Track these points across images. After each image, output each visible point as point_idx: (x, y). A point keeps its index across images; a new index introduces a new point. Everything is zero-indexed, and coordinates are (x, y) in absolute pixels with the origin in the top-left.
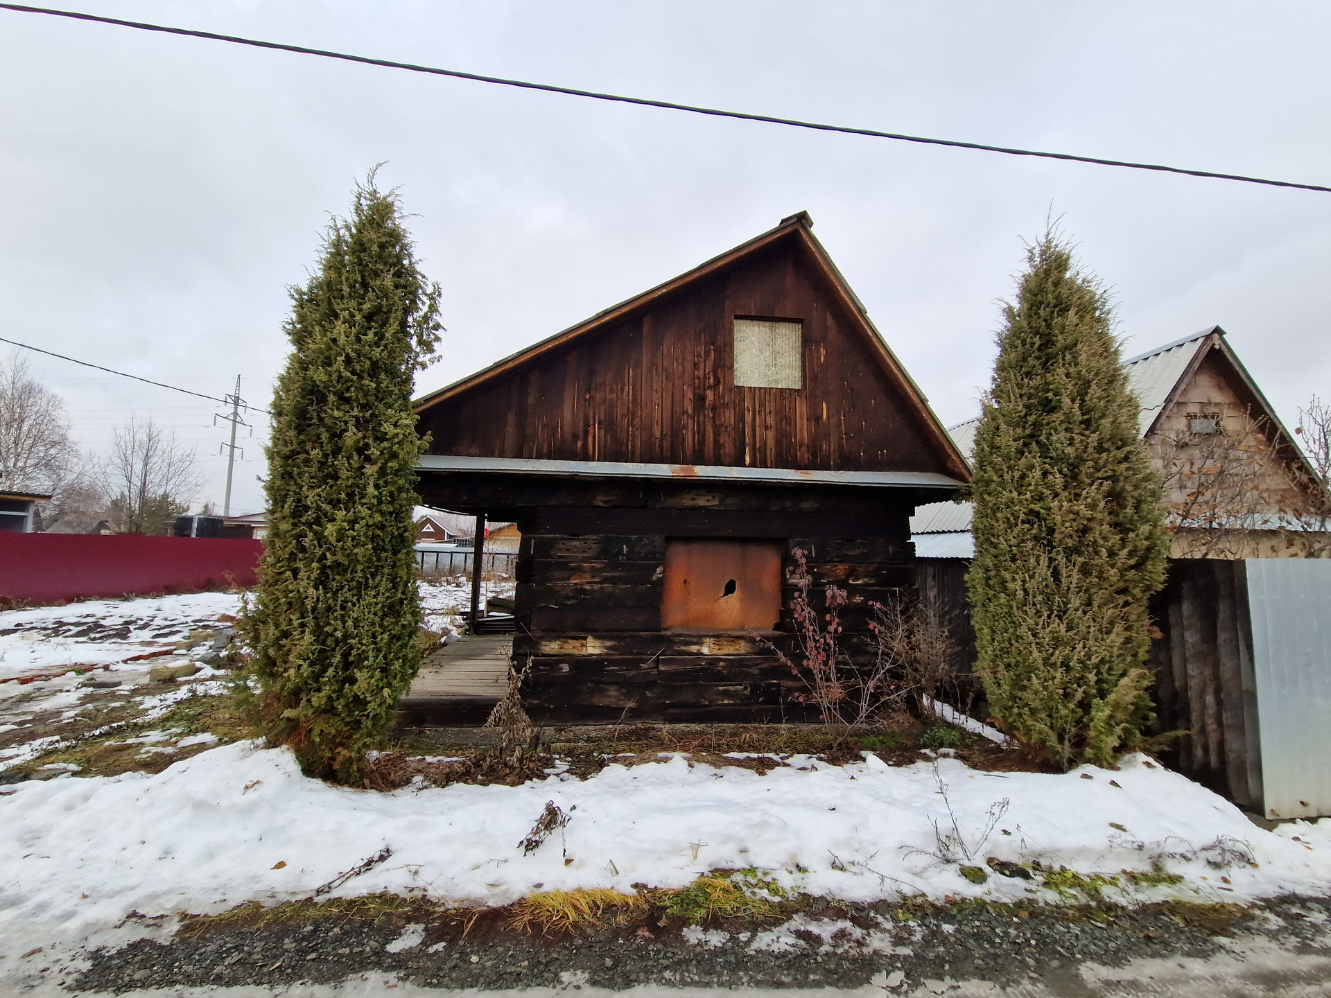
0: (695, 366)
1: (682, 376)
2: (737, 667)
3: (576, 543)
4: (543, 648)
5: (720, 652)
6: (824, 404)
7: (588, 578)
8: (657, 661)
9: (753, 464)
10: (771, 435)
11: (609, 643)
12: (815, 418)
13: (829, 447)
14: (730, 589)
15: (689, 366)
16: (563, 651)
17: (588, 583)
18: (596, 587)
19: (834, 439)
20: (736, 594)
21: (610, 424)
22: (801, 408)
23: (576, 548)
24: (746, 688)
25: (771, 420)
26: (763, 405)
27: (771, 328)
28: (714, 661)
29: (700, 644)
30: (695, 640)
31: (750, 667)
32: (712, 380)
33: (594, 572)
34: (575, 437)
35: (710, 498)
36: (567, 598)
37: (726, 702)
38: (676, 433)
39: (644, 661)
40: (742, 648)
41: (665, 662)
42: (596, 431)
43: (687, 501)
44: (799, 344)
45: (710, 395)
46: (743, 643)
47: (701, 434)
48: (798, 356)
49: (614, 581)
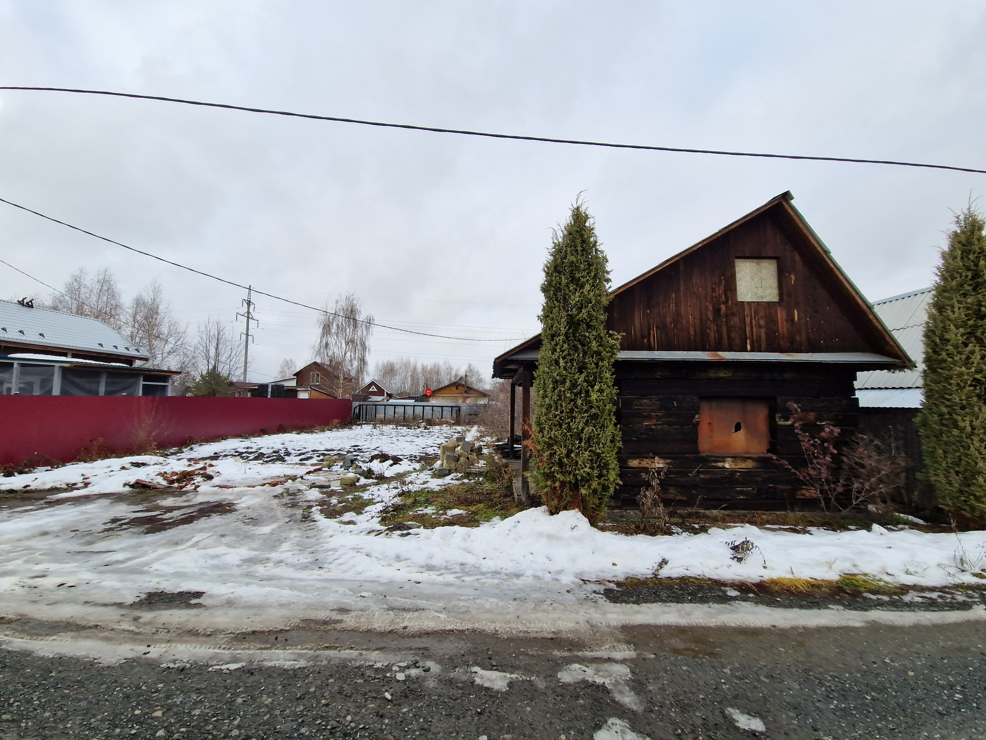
0: (713, 290)
1: (705, 297)
2: (747, 476)
3: (645, 401)
4: (629, 463)
5: (737, 467)
6: (796, 311)
7: (654, 421)
8: (699, 472)
9: (753, 350)
10: (763, 331)
11: (668, 461)
12: (791, 320)
13: (801, 338)
14: (738, 428)
15: (709, 290)
16: (641, 465)
17: (655, 424)
18: (659, 427)
19: (803, 333)
20: (742, 432)
21: (662, 328)
22: (781, 314)
23: (647, 403)
24: (753, 489)
25: (762, 322)
26: (756, 313)
27: (757, 264)
28: (733, 472)
29: (724, 462)
30: (721, 460)
31: (755, 476)
32: (723, 298)
33: (658, 418)
34: (643, 337)
35: (726, 372)
36: (642, 434)
37: (741, 497)
38: (703, 333)
39: (691, 472)
40: (750, 464)
41: (703, 473)
42: (654, 332)
43: (712, 374)
44: (775, 273)
45: (723, 307)
46: (750, 461)
47: (719, 332)
48: (776, 280)
49: (670, 424)
